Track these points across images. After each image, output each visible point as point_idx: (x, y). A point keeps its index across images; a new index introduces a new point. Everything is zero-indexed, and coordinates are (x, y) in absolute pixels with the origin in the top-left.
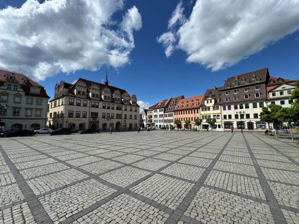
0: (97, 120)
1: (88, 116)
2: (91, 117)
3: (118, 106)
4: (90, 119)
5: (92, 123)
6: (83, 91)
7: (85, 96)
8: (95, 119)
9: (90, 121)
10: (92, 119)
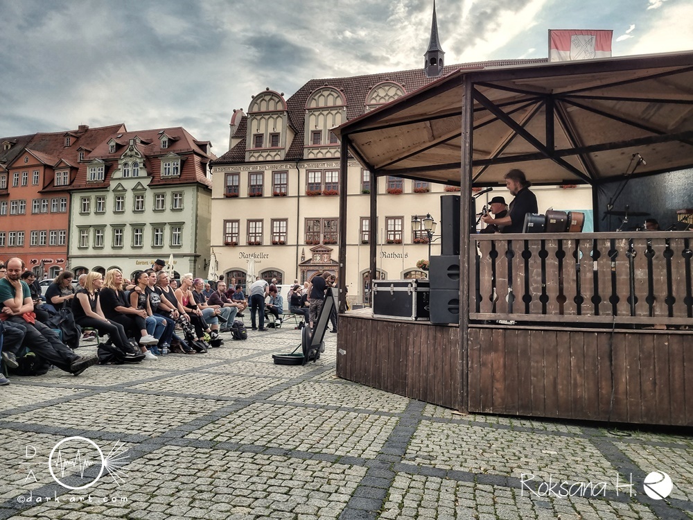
0: (335, 256)
1: (291, 239)
2: (308, 243)
5: (311, 268)
6: (272, 132)
7: (279, 153)
8: (325, 251)
9: (303, 258)
10: (311, 250)
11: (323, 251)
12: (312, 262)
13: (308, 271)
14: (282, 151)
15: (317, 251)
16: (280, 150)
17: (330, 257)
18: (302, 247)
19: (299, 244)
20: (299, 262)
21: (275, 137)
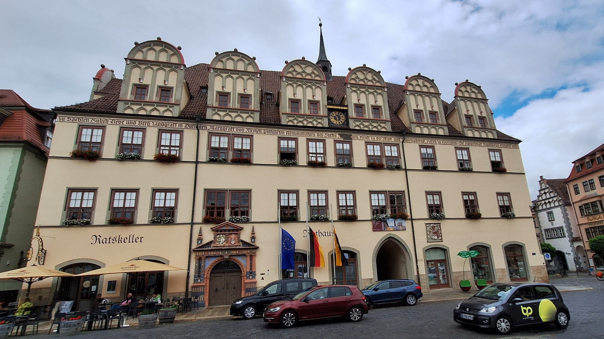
0: (245, 236)
1: (182, 215)
2: (206, 221)
3: (377, 149)
4: (196, 228)
5: (212, 253)
6: (162, 84)
7: (171, 109)
8: (233, 230)
9: (200, 239)
10: (212, 229)
11: (229, 230)
12: (212, 245)
13: (207, 257)
14: (175, 107)
15: (221, 231)
16: (172, 105)
17: (239, 237)
18: (199, 226)
19: (195, 221)
20: (194, 246)
21: (165, 91)
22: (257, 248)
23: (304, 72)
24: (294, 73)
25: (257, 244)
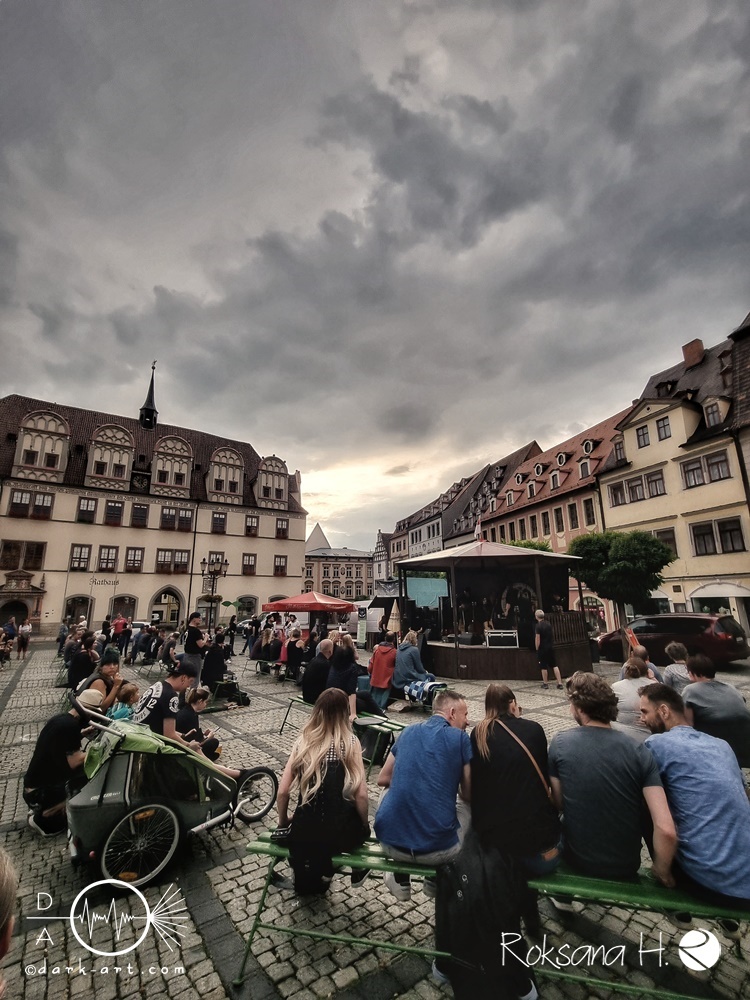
0: (36, 582)
3: (173, 512)
8: (25, 576)
10: (6, 575)
11: (21, 576)
12: (5, 588)
15: (14, 577)
17: (30, 583)
22: (46, 592)
23: (114, 436)
24: (105, 437)
25: (45, 589)
